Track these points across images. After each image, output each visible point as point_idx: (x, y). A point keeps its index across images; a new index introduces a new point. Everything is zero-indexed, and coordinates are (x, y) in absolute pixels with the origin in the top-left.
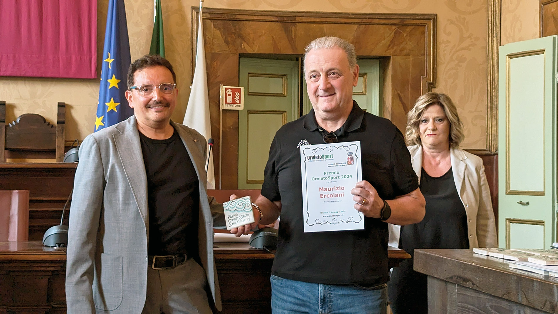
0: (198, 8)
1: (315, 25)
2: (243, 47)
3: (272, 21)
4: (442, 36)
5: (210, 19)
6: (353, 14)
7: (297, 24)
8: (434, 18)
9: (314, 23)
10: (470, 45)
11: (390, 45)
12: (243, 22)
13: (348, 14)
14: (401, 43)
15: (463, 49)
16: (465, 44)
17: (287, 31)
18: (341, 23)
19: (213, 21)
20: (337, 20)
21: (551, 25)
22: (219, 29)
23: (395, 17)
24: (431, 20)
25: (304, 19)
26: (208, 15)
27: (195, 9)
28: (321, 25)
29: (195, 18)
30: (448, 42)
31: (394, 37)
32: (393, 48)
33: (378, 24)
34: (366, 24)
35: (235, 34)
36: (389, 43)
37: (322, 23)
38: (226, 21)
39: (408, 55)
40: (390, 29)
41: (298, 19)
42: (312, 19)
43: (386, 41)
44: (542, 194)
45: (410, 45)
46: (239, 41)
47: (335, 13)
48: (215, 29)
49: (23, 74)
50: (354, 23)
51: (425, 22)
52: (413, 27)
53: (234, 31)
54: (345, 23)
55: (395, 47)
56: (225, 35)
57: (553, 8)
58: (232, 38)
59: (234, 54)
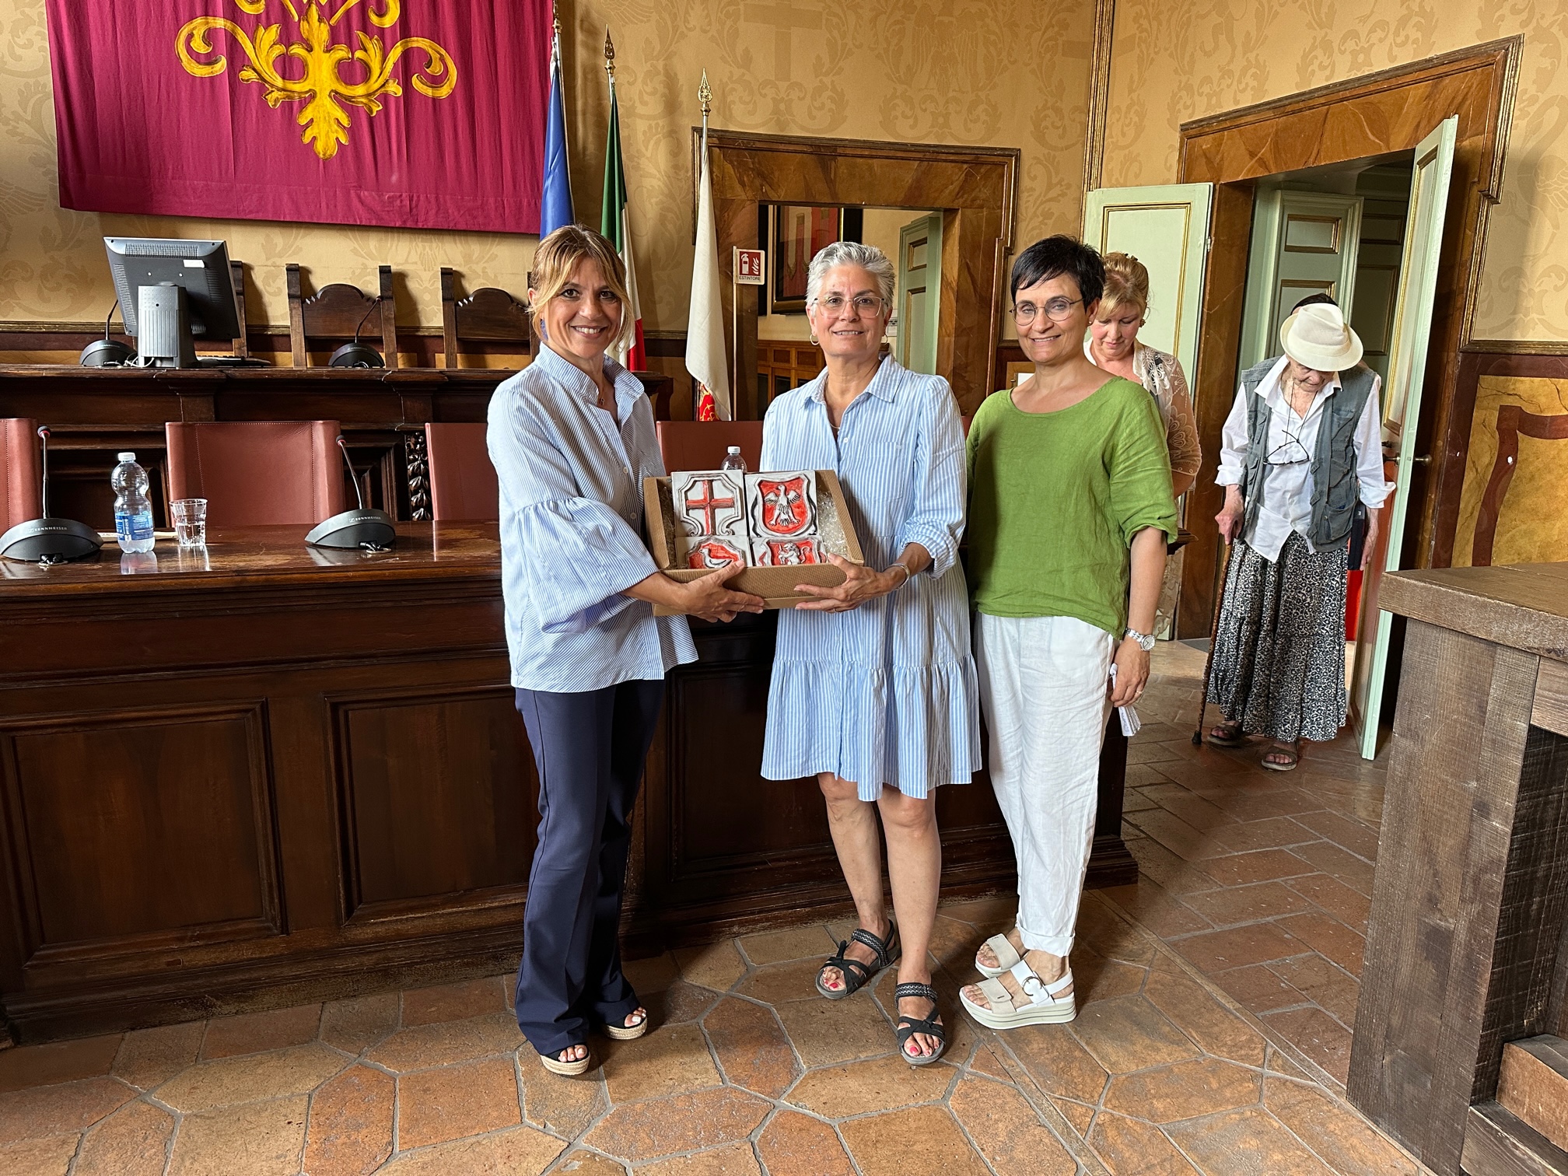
0: (702, 129)
1: (861, 160)
2: (764, 190)
3: (804, 152)
4: (1025, 182)
5: (718, 147)
6: (913, 145)
7: (839, 158)
8: (1016, 154)
9: (862, 156)
10: (1059, 195)
11: (958, 193)
12: (764, 153)
13: (906, 144)
14: (973, 190)
15: (1050, 200)
16: (1052, 194)
17: (825, 169)
18: (897, 158)
19: (722, 150)
20: (892, 153)
22: (731, 162)
23: (968, 152)
24: (1012, 156)
25: (848, 151)
26: (716, 141)
27: (698, 130)
28: (870, 161)
29: (697, 145)
30: (1032, 189)
31: (965, 181)
32: (962, 196)
33: (945, 161)
34: (928, 160)
35: (753, 170)
36: (957, 190)
37: (872, 157)
38: (741, 151)
39: (981, 207)
40: (960, 169)
41: (840, 151)
42: (859, 152)
43: (953, 188)
45: (985, 193)
46: (758, 182)
47: (889, 143)
48: (725, 162)
49: (451, 226)
50: (915, 159)
51: (1005, 159)
52: (989, 167)
53: (751, 166)
54: (903, 159)
55: (966, 196)
56: (740, 173)
57: (1206, 143)
58: (748, 176)
59: (752, 201)
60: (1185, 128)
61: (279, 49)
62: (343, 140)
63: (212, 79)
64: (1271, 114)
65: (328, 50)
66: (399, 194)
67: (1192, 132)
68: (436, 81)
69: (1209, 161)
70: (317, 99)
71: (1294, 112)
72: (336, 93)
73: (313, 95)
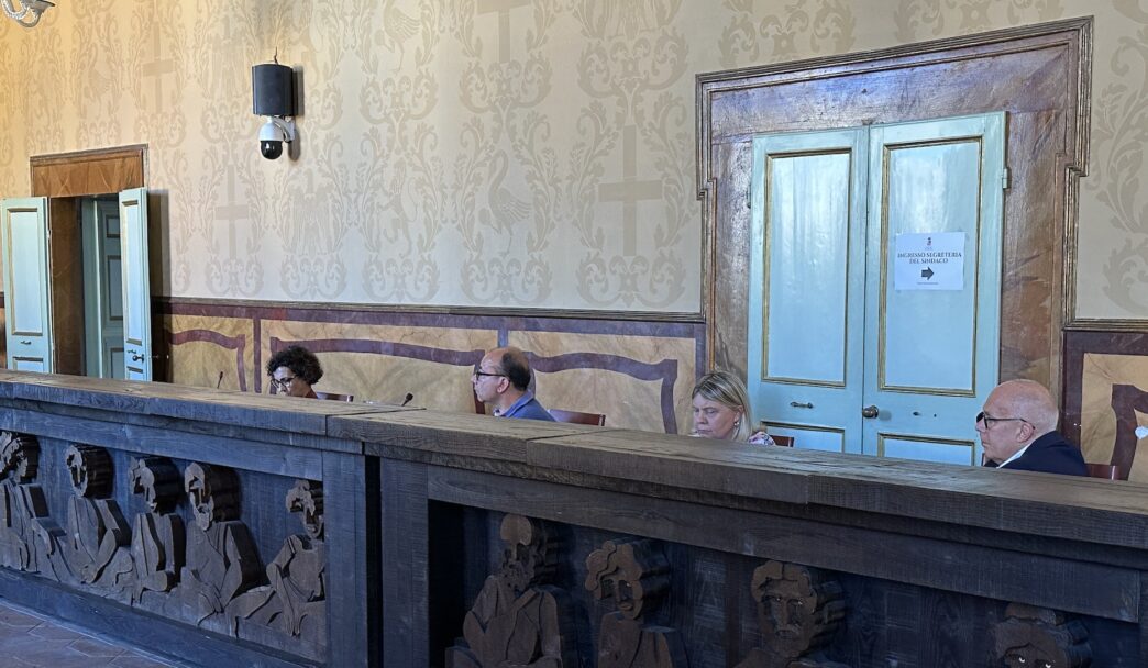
21: (42, 187)
44: (40, 335)
57: (42, 171)
60: (32, 159)
64: (66, 161)
67: (36, 162)
69: (45, 183)
71: (75, 162)
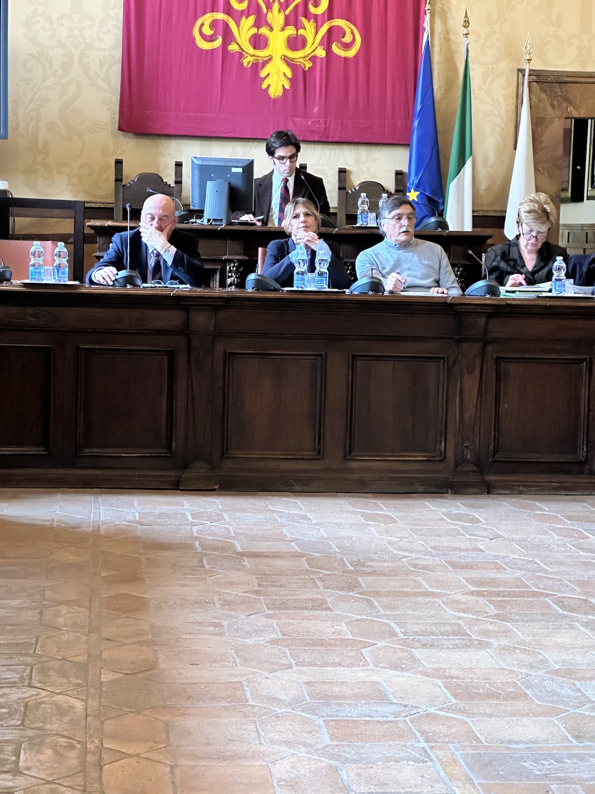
0: (524, 70)
2: (569, 110)
5: (536, 82)
12: (571, 84)
19: (539, 83)
22: (545, 92)
26: (535, 78)
27: (521, 71)
29: (520, 81)
35: (561, 96)
38: (553, 84)
46: (564, 105)
48: (541, 92)
53: (560, 93)
56: (551, 98)
58: (558, 101)
59: (560, 118)
61: (254, 31)
62: (287, 86)
63: (212, 50)
65: (283, 29)
66: (317, 120)
68: (347, 46)
70: (273, 61)
72: (285, 56)
73: (270, 59)
